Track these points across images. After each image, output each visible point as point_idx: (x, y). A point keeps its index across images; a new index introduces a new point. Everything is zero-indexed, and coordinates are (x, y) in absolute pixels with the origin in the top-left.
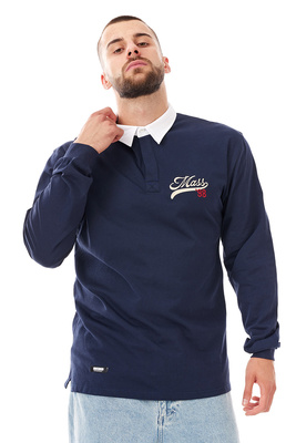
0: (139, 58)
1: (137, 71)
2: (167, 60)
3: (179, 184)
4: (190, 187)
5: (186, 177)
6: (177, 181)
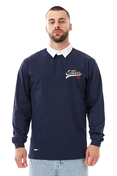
0: (59, 30)
1: (57, 35)
2: (71, 25)
3: (70, 73)
4: (74, 74)
5: (73, 71)
6: (69, 72)
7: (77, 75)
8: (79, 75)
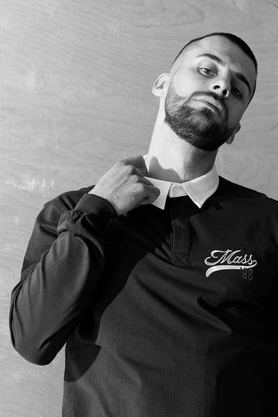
0: (223, 101)
3: (217, 260)
4: (233, 264)
5: (228, 251)
6: (215, 254)
7: (243, 267)
8: (247, 267)
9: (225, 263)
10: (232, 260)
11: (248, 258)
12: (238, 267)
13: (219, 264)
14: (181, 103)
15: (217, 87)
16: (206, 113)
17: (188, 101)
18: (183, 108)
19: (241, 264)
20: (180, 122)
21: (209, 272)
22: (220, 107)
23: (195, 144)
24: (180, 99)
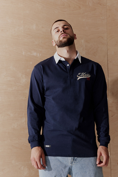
5: (83, 73)
6: (80, 74)
8: (88, 77)
9: (82, 76)
10: (84, 75)
11: (88, 75)
12: (86, 77)
13: (81, 77)
14: (59, 42)
15: (61, 32)
16: (64, 38)
17: (59, 40)
18: (60, 42)
19: (86, 76)
20: (61, 45)
21: (78, 79)
22: (65, 34)
23: (68, 46)
24: (58, 41)
